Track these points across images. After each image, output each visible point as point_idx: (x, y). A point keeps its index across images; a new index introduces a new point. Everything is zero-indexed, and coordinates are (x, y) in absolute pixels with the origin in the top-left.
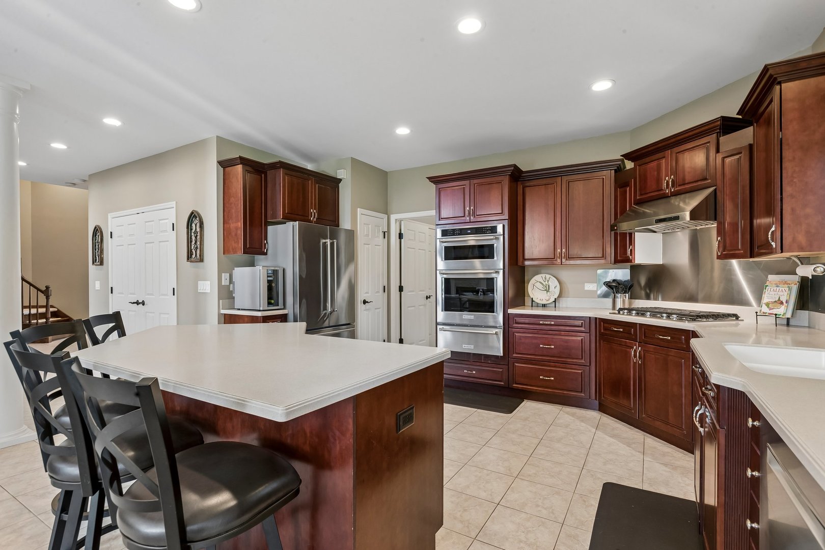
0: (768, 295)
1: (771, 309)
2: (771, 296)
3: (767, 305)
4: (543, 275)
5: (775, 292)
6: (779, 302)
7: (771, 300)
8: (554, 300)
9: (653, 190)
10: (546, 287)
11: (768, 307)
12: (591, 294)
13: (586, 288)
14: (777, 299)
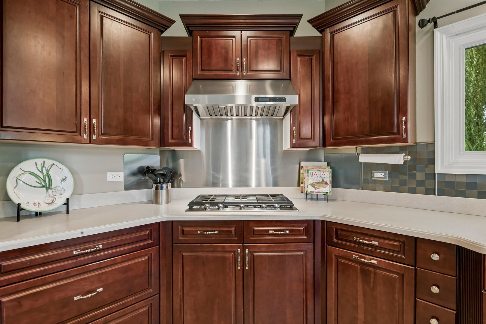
0: (312, 178)
1: (316, 189)
2: (314, 178)
3: (313, 185)
4: (40, 161)
5: (317, 175)
6: (324, 182)
7: (315, 182)
8: (65, 202)
9: (220, 69)
10: (44, 181)
11: (314, 187)
12: (112, 187)
13: (109, 179)
14: (321, 180)
